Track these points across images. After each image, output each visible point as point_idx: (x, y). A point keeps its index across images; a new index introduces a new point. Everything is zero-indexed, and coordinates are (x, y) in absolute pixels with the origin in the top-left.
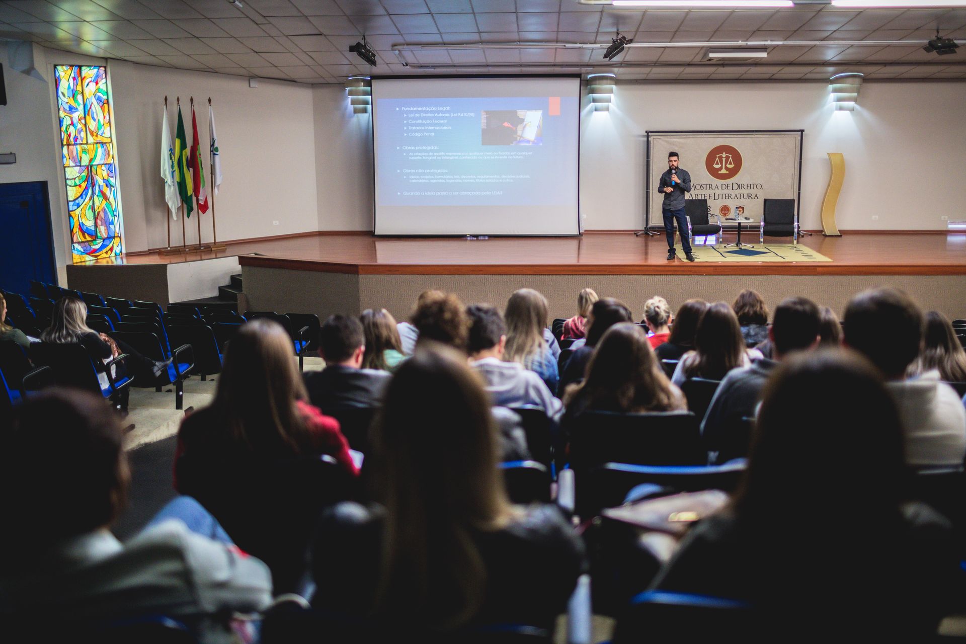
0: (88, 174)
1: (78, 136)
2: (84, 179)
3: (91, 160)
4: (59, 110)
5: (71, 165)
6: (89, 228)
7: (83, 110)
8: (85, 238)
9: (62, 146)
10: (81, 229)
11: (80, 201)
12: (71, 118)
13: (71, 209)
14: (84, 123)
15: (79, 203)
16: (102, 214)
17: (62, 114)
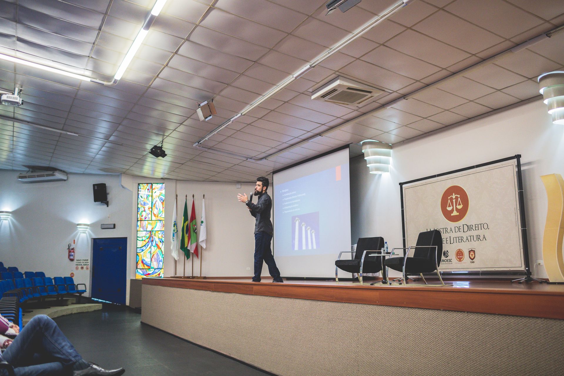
0: (150, 235)
1: (147, 217)
2: (147, 238)
3: (153, 228)
4: (138, 204)
5: (141, 230)
6: (148, 262)
7: (151, 204)
8: (144, 267)
9: (138, 221)
10: (142, 262)
11: (144, 248)
12: (144, 208)
13: (138, 252)
14: (151, 210)
15: (143, 249)
16: (155, 256)
17: (139, 206)
